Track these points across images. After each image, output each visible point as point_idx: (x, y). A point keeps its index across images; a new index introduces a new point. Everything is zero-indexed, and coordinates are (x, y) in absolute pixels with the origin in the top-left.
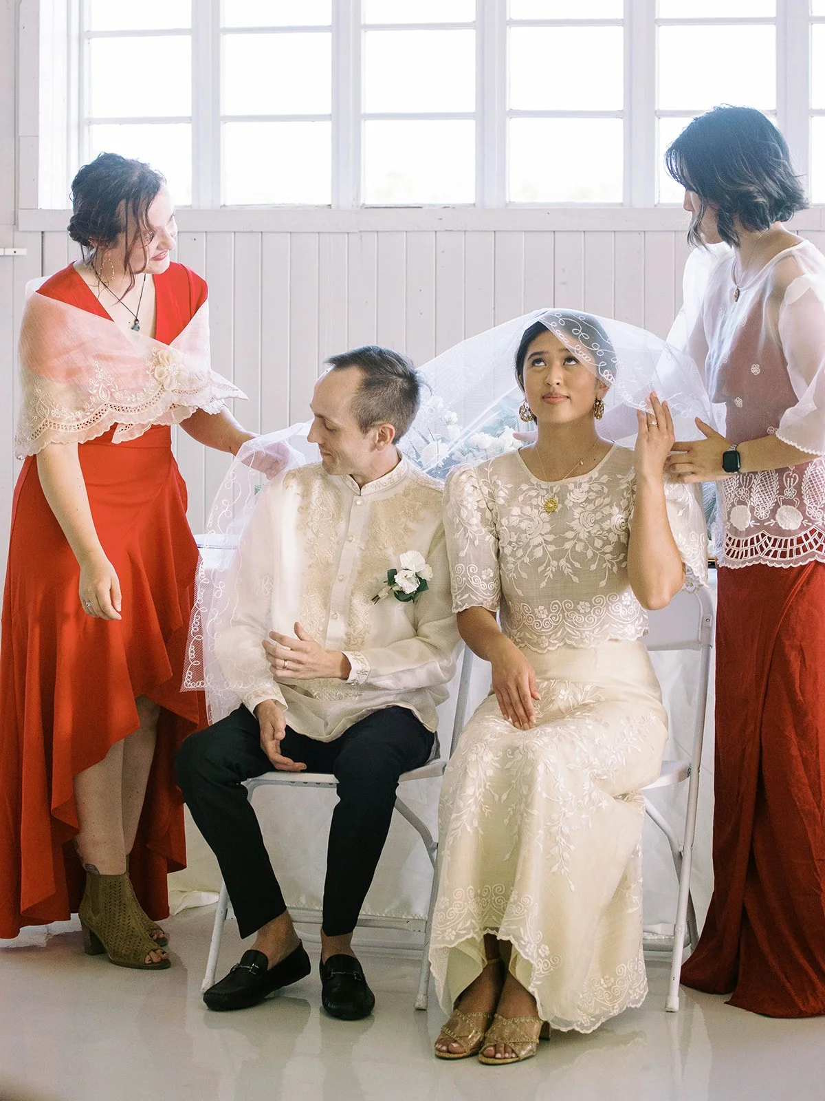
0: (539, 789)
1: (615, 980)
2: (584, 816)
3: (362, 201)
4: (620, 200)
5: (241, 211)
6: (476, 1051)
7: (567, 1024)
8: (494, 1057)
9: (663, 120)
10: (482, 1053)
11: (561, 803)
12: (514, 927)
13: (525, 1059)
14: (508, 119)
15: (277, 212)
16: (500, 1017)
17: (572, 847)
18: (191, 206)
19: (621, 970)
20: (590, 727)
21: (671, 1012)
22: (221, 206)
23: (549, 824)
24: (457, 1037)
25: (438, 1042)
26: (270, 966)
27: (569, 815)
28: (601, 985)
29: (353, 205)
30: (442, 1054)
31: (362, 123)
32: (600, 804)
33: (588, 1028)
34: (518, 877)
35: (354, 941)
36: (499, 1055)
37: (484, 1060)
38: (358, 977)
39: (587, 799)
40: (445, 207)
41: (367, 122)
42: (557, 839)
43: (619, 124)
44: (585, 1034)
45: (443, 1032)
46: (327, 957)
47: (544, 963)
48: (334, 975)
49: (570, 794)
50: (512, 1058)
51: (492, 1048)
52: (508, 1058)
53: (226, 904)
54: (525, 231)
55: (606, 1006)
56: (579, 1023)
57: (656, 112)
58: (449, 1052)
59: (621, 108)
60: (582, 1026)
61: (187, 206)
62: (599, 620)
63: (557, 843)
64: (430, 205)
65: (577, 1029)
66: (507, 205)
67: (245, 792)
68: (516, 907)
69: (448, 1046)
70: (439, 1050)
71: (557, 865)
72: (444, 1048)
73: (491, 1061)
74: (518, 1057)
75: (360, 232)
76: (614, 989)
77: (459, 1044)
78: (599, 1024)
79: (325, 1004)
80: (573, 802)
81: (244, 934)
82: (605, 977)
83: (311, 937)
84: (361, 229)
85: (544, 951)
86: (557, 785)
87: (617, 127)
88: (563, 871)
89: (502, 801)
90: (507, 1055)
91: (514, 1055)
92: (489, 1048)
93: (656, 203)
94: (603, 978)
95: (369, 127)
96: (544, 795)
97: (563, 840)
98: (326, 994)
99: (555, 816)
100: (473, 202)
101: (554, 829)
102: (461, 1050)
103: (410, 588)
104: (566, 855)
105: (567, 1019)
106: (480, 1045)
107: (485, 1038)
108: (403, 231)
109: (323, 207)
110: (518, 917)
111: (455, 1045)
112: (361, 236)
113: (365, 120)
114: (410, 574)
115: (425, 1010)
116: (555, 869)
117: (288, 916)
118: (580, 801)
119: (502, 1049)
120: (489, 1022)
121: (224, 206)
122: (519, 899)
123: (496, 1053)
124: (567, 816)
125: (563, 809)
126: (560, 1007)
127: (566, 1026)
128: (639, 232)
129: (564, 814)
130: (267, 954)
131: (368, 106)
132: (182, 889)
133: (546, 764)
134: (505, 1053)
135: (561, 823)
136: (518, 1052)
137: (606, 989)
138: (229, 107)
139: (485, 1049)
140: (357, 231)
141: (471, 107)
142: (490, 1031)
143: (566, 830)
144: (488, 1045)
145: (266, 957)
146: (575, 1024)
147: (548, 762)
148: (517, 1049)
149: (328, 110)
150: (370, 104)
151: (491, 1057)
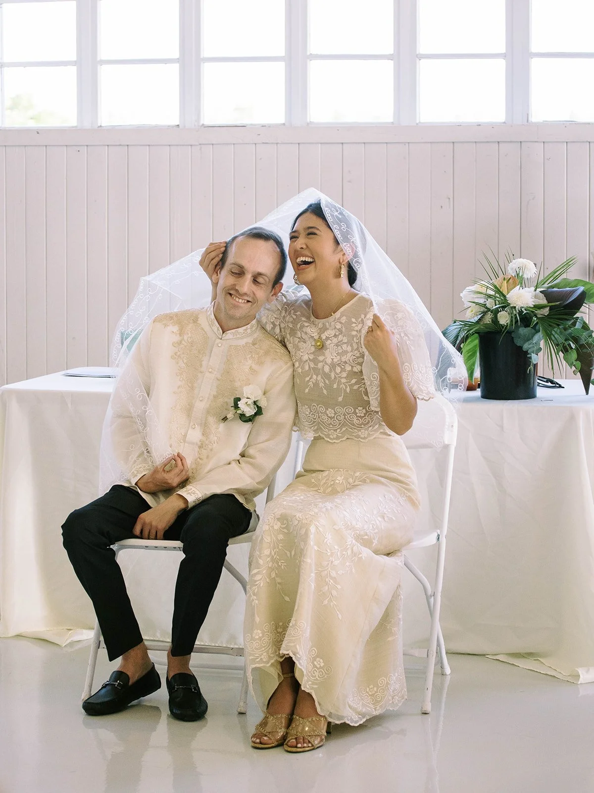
0: (312, 543)
1: (377, 690)
2: (348, 564)
3: (202, 123)
4: (392, 121)
5: (113, 130)
6: (281, 743)
7: (339, 718)
8: (296, 747)
9: (423, 61)
10: (287, 744)
11: (329, 554)
12: (292, 644)
13: (318, 748)
14: (308, 61)
15: (139, 130)
16: (298, 717)
17: (339, 587)
18: (76, 127)
19: (382, 682)
20: (354, 501)
21: (426, 714)
22: (99, 127)
23: (320, 569)
24: (267, 732)
25: (254, 736)
26: (130, 683)
27: (336, 563)
28: (367, 692)
29: (195, 125)
30: (258, 746)
31: (202, 64)
32: (360, 556)
33: (356, 722)
34: (296, 608)
35: (192, 663)
36: (299, 745)
37: (289, 749)
38: (194, 690)
39: (349, 552)
40: (263, 126)
41: (206, 64)
42: (327, 579)
43: (390, 64)
44: (354, 726)
45: (257, 729)
46: (172, 674)
47: (319, 672)
48: (177, 688)
49: (336, 547)
50: (309, 747)
51: (294, 740)
52: (306, 747)
53: (98, 638)
54: (321, 143)
55: (370, 708)
56: (349, 718)
57: (417, 55)
58: (261, 743)
59: (392, 52)
60: (352, 720)
61: (73, 127)
62: (340, 424)
63: (327, 584)
64: (251, 124)
65: (348, 722)
66: (308, 124)
67: (113, 554)
68: (294, 629)
69: (260, 739)
70: (254, 742)
71: (327, 600)
72: (258, 741)
73: (294, 750)
74: (313, 746)
75: (200, 144)
76: (376, 696)
77: (268, 737)
78: (364, 720)
79: (171, 710)
80: (338, 553)
81: (111, 658)
82: (370, 687)
83: (160, 660)
84: (201, 143)
85: (319, 663)
86: (325, 541)
87: (389, 66)
88: (332, 604)
89: (292, 555)
90: (305, 745)
91: (310, 745)
92: (291, 741)
93: (418, 122)
94: (369, 687)
95: (206, 67)
96: (316, 548)
97: (331, 581)
98: (172, 702)
99: (325, 563)
100: (283, 122)
101: (324, 574)
102: (270, 742)
103: (250, 411)
104: (334, 593)
105: (339, 714)
106: (284, 738)
107: (287, 733)
108: (231, 144)
109: (173, 127)
110: (294, 637)
111: (265, 738)
112: (201, 147)
113: (204, 63)
114: (250, 402)
115: (245, 714)
116: (326, 602)
117: (144, 645)
118: (344, 553)
119: (302, 740)
120: (290, 721)
121: (101, 126)
122: (296, 625)
123: (297, 744)
124: (334, 563)
125: (331, 558)
126: (334, 705)
127: (339, 719)
128: (405, 143)
129: (332, 562)
130: (129, 674)
131: (206, 53)
132: (69, 628)
133: (316, 525)
134: (304, 743)
135: (329, 569)
136: (313, 743)
137: (370, 695)
138: (104, 53)
139: (289, 741)
140: (198, 144)
141: (282, 52)
142: (290, 728)
143: (333, 574)
144: (290, 738)
145: (128, 676)
146: (346, 719)
147: (318, 524)
148: (311, 741)
149: (176, 55)
150: (207, 51)
151: (294, 747)
